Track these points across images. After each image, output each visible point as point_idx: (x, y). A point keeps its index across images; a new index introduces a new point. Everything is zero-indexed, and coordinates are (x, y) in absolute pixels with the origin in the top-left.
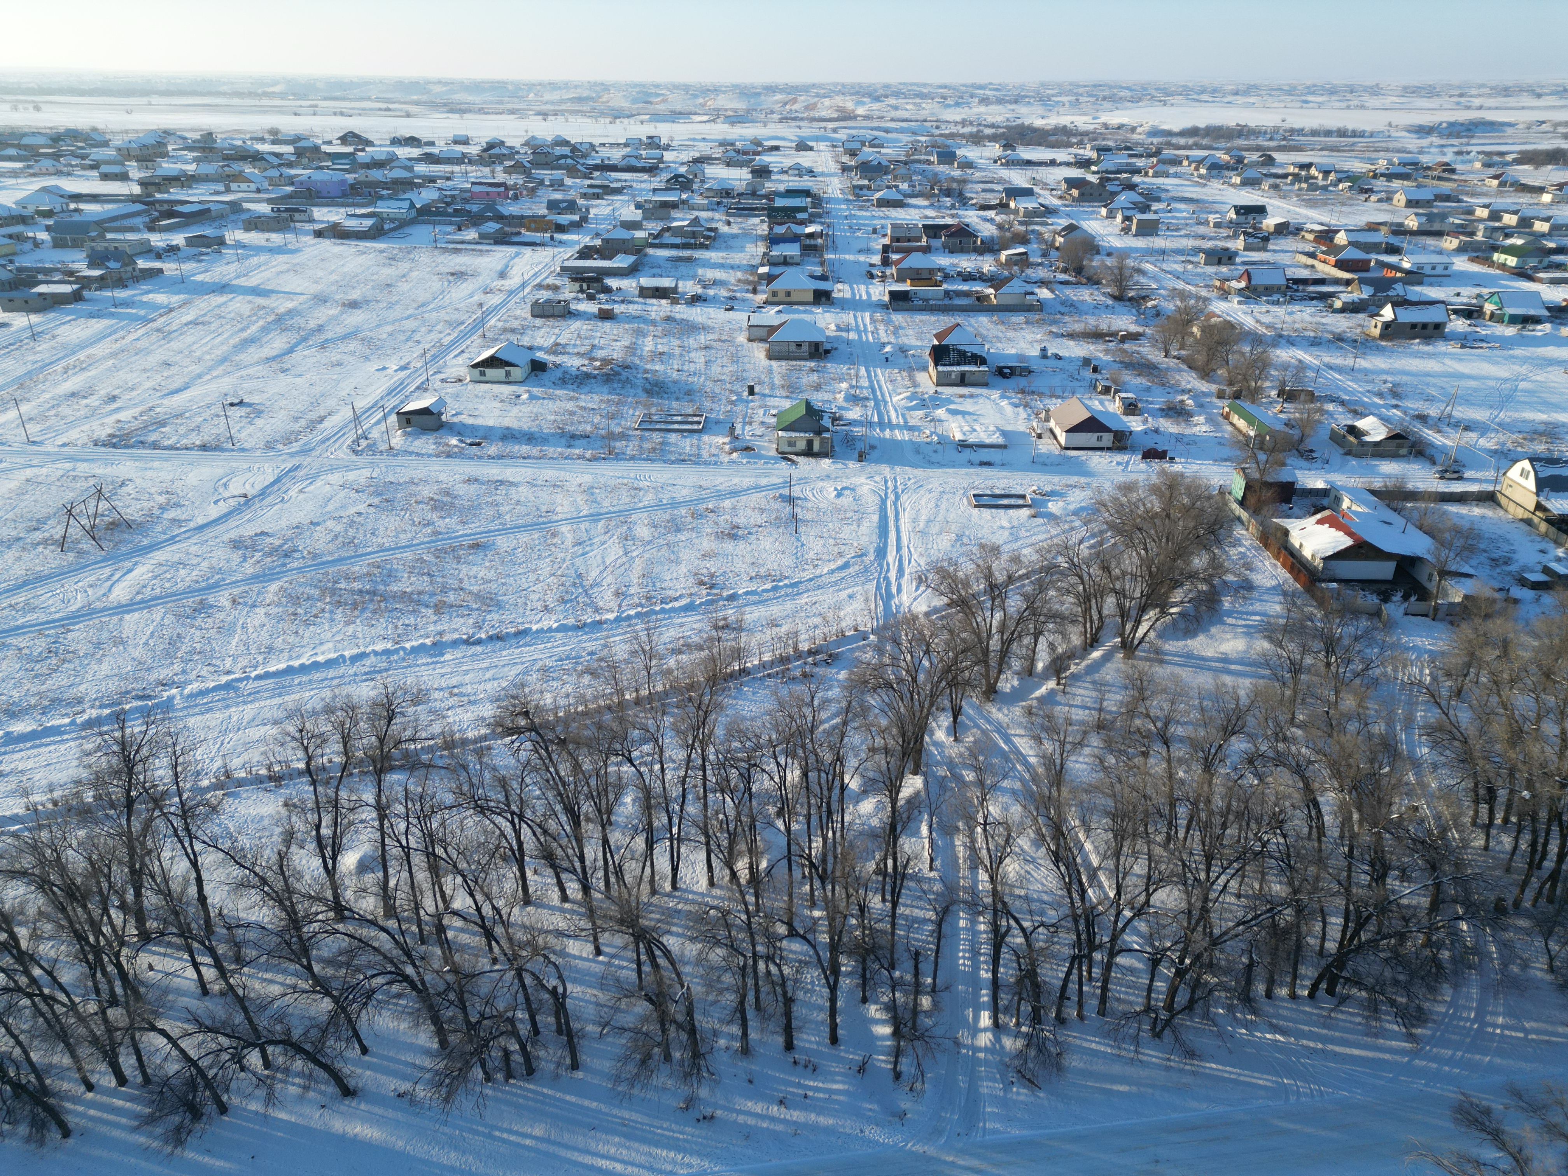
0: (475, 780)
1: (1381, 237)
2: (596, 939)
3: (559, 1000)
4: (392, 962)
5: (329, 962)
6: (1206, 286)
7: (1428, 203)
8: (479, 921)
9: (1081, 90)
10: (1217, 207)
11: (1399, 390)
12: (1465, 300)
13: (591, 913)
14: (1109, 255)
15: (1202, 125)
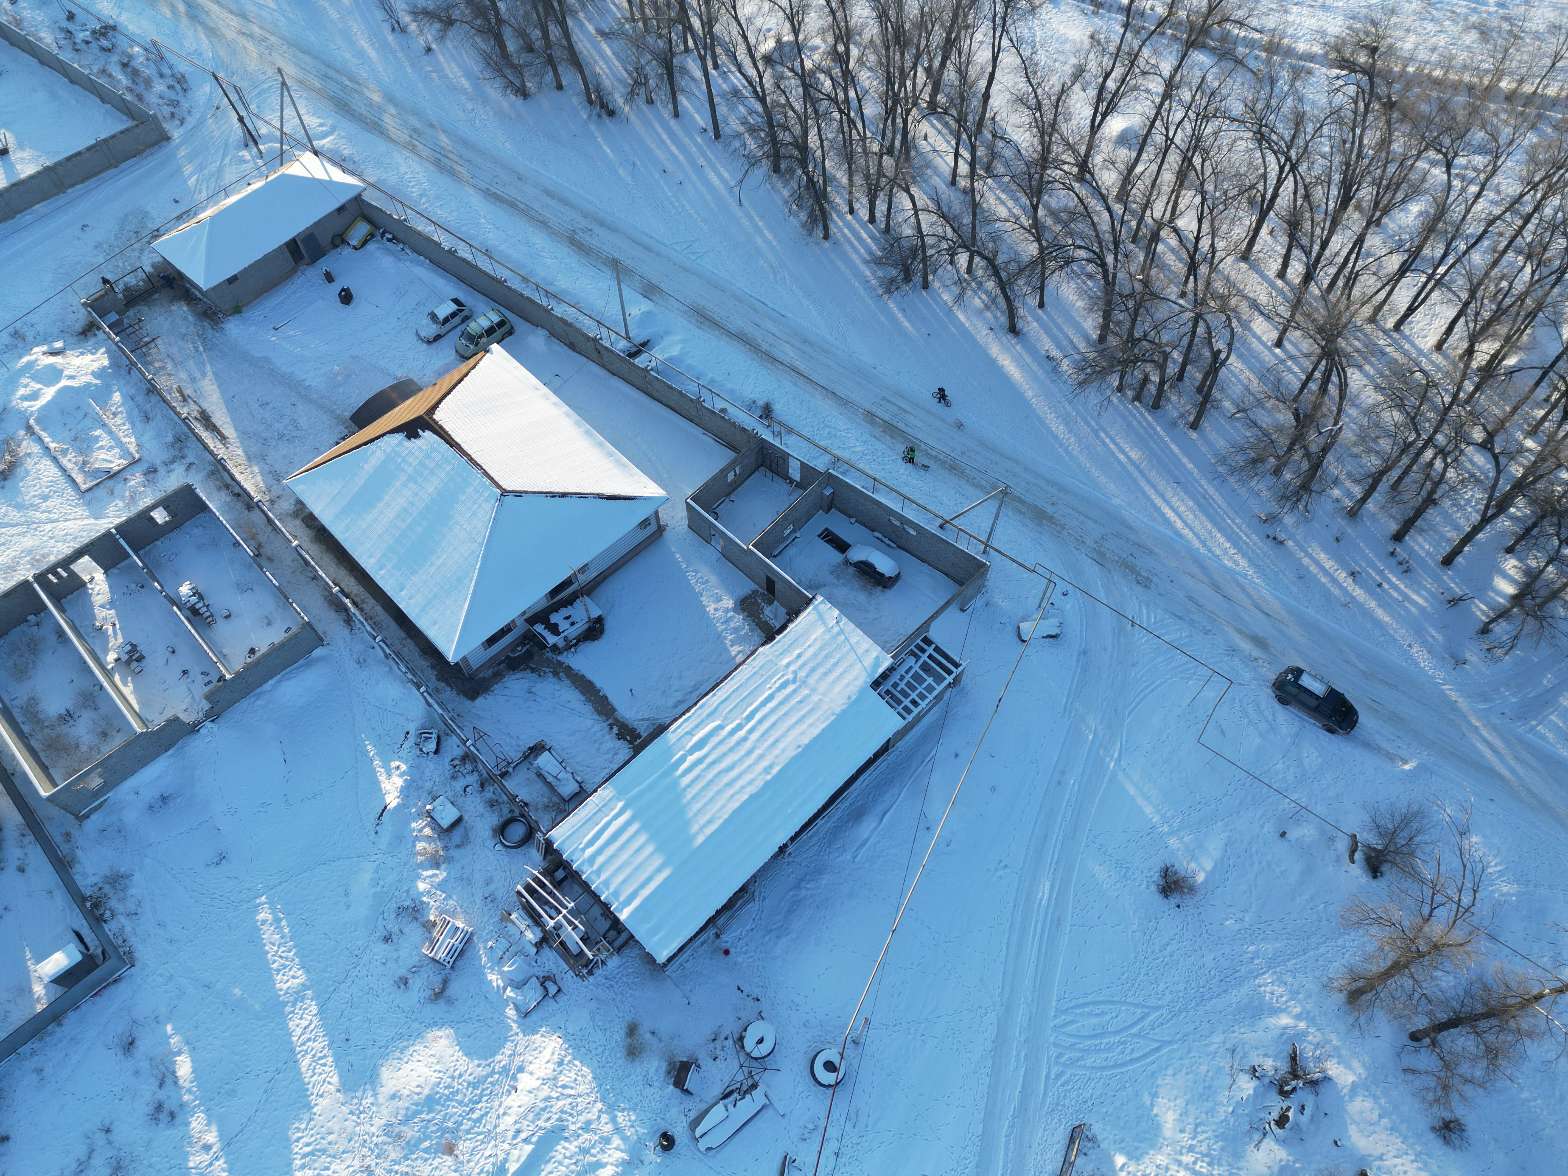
0: (1274, 102)
2: (1284, 332)
3: (1216, 364)
4: (1100, 243)
5: (1053, 213)
8: (1192, 250)
13: (1296, 305)
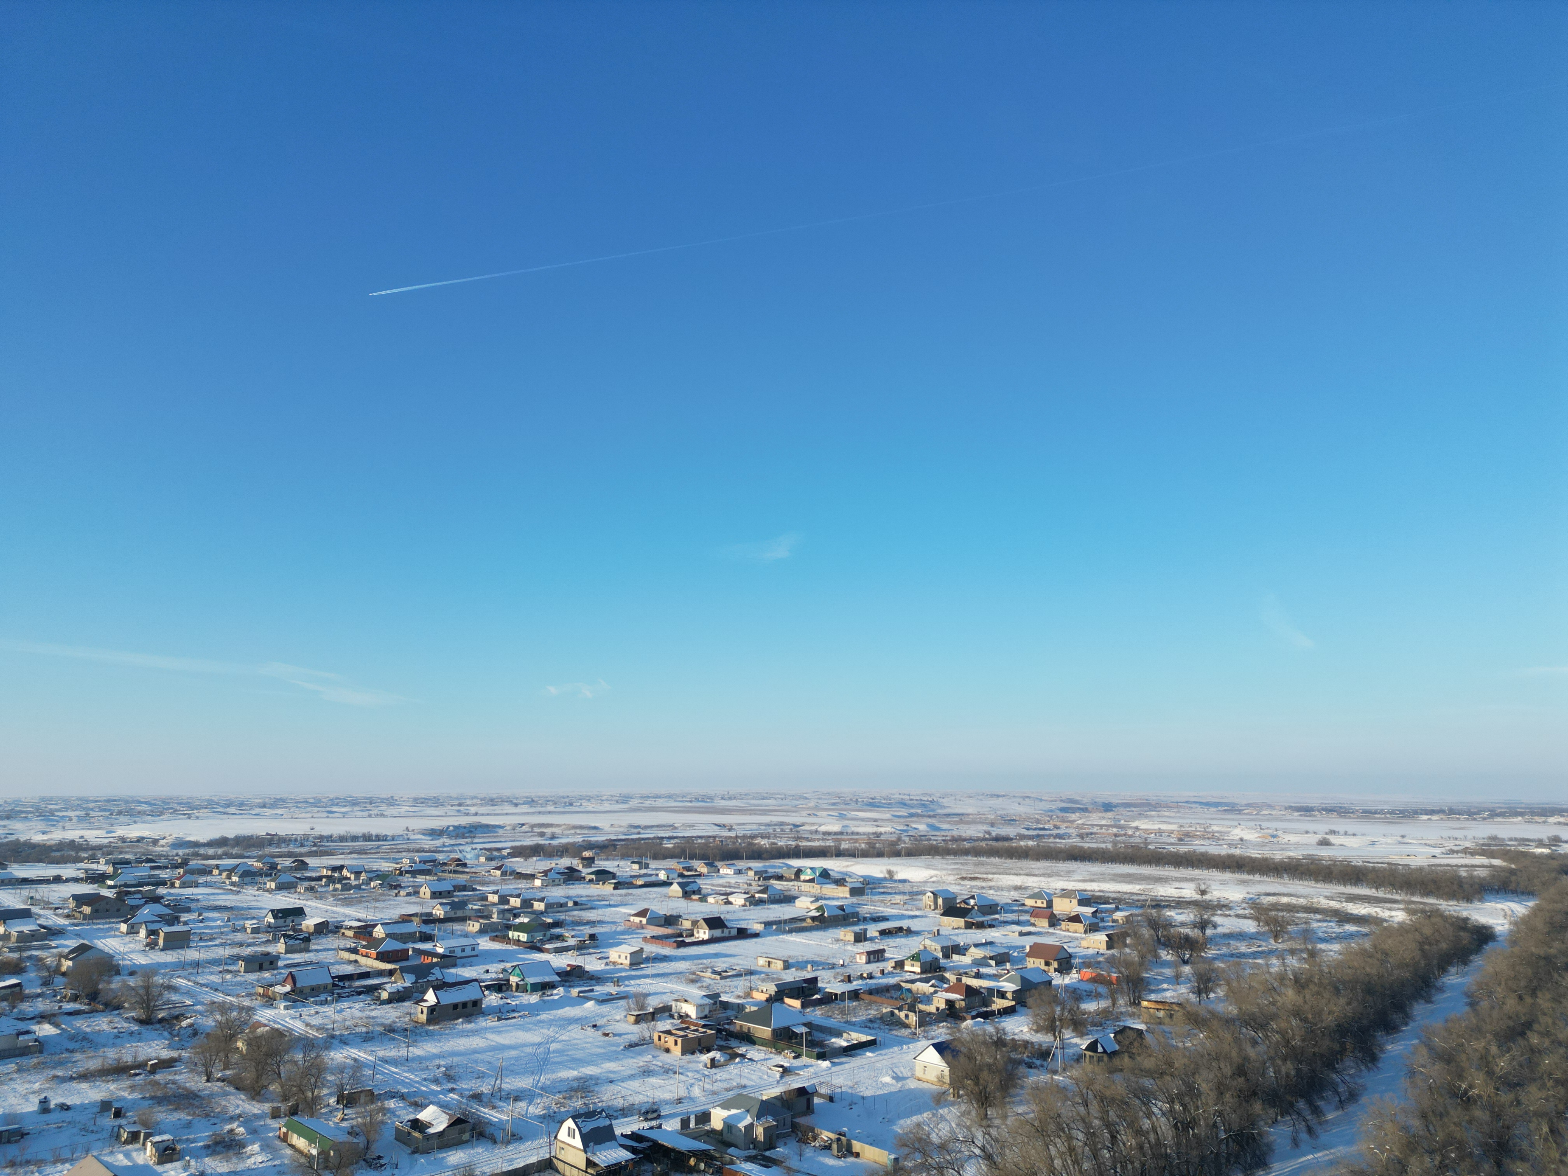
1: (415, 927)
6: (249, 995)
7: (449, 894)
9: (91, 805)
10: (254, 913)
11: (452, 1072)
12: (494, 976)
14: (132, 974)
15: (231, 835)
